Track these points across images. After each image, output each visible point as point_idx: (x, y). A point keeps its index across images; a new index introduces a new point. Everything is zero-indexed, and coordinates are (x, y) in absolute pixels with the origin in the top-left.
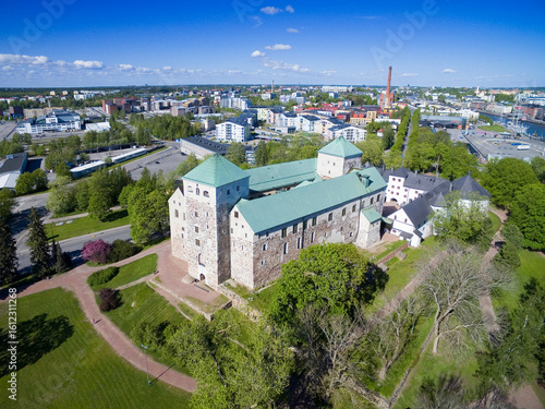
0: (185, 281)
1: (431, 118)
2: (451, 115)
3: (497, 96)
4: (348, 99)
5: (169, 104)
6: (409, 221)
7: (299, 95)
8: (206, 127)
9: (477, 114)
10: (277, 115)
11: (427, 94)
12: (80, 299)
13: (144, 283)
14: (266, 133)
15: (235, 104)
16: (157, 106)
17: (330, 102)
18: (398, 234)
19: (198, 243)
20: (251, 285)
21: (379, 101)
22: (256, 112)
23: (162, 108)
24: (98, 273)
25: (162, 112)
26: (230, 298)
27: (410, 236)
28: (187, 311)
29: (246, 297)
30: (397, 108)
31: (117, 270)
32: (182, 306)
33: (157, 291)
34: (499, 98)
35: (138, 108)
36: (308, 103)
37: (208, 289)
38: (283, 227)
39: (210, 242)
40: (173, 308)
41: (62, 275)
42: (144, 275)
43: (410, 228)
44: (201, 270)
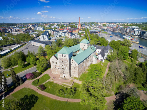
0: (60, 79)
1: (92, 31)
2: (96, 30)
3: (103, 24)
4: (69, 26)
5: (18, 29)
6: (102, 57)
7: (56, 26)
8: (35, 37)
9: (101, 29)
10: (54, 32)
11: (87, 24)
12: (33, 89)
13: (49, 81)
14: (53, 37)
15: (39, 29)
16: (14, 31)
17: (65, 27)
18: (100, 60)
19: (63, 69)
20: (77, 76)
21: (77, 27)
22: (48, 31)
23: (16, 31)
24: (34, 82)
25: (16, 32)
26: (74, 80)
27: (103, 60)
28: (65, 85)
29: (78, 79)
30: (83, 28)
31: (38, 80)
32: (63, 84)
33: (54, 83)
34: (103, 25)
35: (7, 31)
36: (59, 28)
37: (67, 79)
38: (82, 62)
39: (67, 68)
40: (61, 86)
41: (23, 84)
42: (48, 80)
43: (102, 58)
44: (64, 75)
